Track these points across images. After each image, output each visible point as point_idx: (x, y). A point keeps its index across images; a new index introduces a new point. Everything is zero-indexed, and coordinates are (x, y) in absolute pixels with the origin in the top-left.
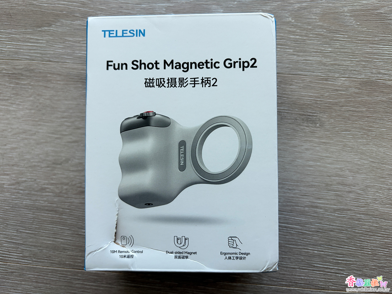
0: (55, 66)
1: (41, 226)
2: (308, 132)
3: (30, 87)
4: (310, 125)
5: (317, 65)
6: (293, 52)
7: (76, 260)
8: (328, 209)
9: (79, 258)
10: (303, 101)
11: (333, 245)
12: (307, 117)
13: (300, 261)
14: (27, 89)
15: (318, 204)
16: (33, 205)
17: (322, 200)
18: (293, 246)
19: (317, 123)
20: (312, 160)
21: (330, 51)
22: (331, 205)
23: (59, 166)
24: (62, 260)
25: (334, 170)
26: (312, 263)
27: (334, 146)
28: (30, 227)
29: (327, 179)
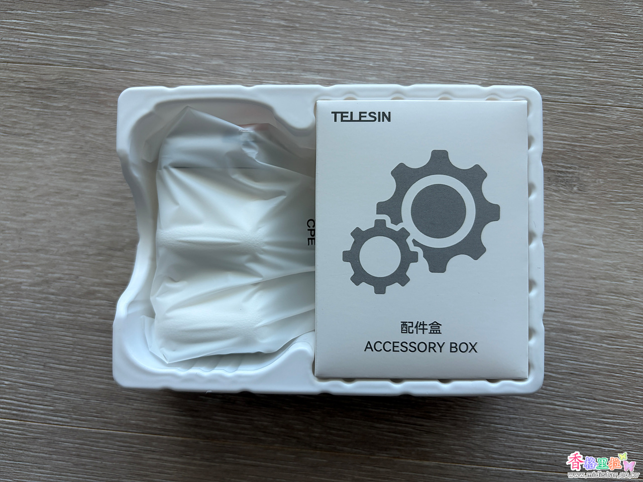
0: (114, 76)
1: (87, 358)
2: (558, 200)
3: (69, 113)
4: (561, 188)
5: (576, 83)
6: (535, 59)
7: (149, 418)
8: (591, 335)
9: (153, 414)
10: (551, 147)
11: (597, 397)
12: (556, 174)
13: (540, 424)
14: (63, 117)
15: (573, 326)
16: (72, 320)
17: (580, 319)
18: (528, 399)
19: (575, 185)
20: (564, 250)
21: (598, 59)
22: (596, 328)
23: (119, 254)
24: (123, 417)
25: (602, 268)
26: (561, 428)
27: (602, 226)
28: (67, 360)
29: (590, 283)
